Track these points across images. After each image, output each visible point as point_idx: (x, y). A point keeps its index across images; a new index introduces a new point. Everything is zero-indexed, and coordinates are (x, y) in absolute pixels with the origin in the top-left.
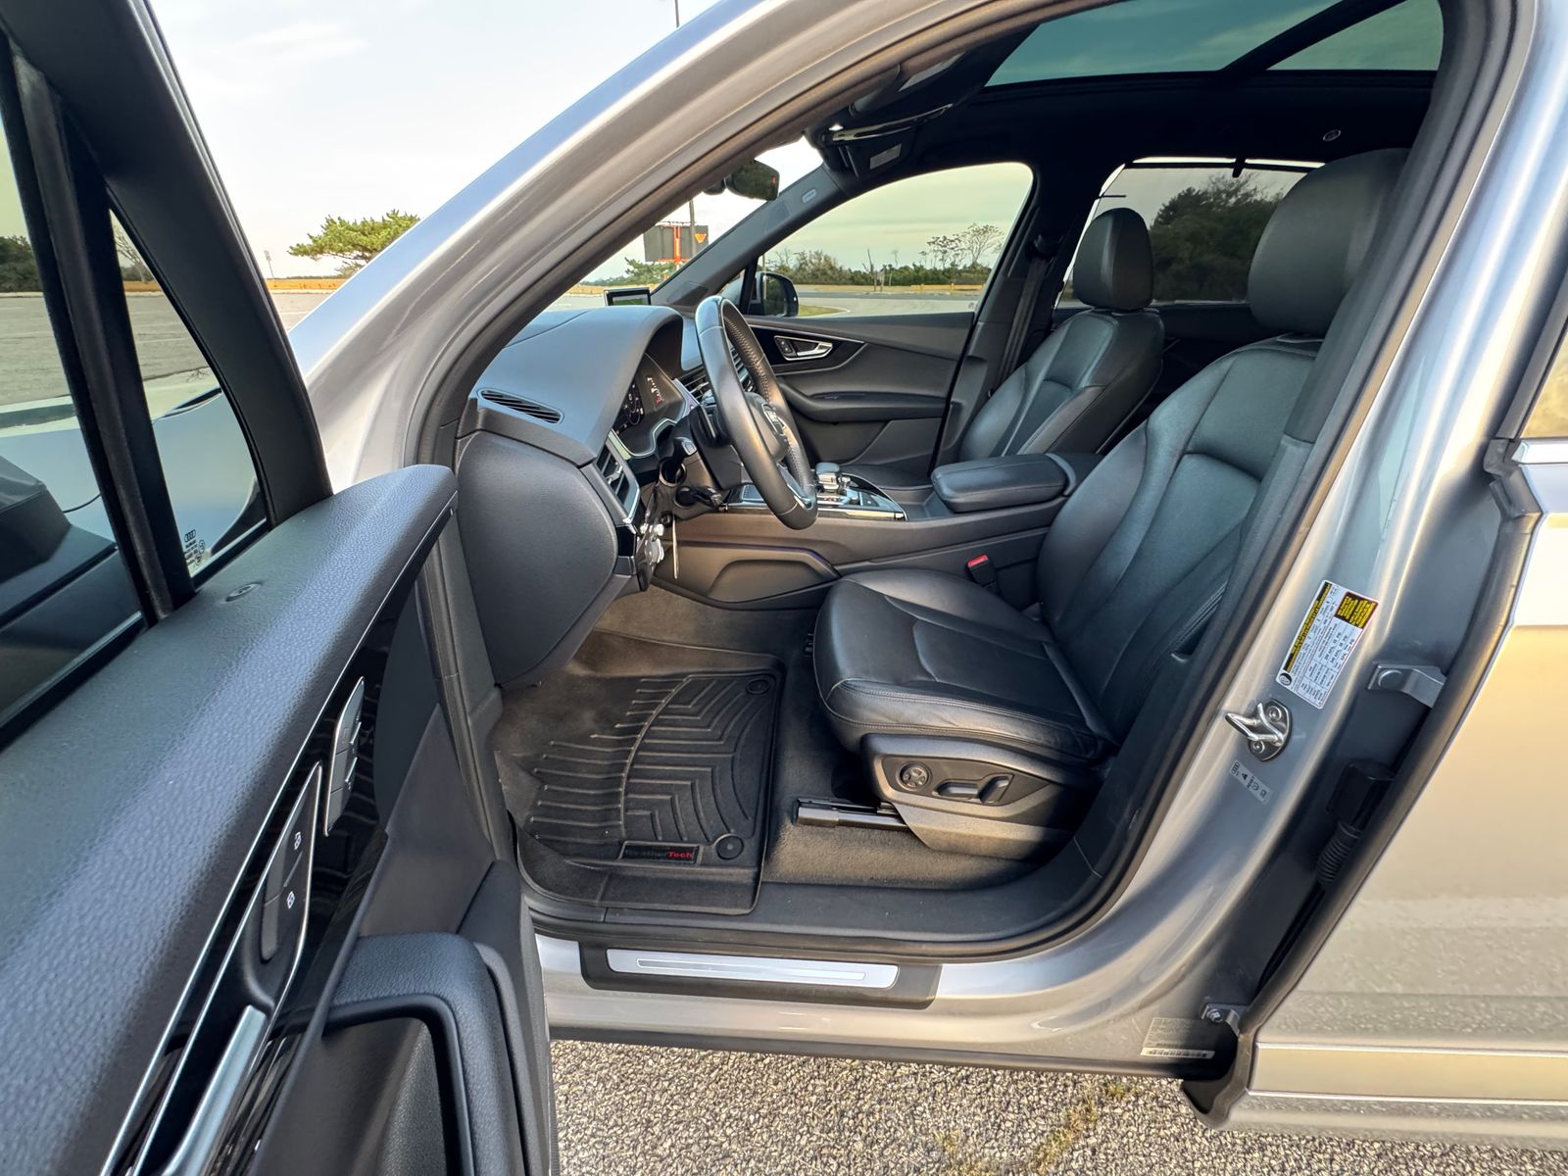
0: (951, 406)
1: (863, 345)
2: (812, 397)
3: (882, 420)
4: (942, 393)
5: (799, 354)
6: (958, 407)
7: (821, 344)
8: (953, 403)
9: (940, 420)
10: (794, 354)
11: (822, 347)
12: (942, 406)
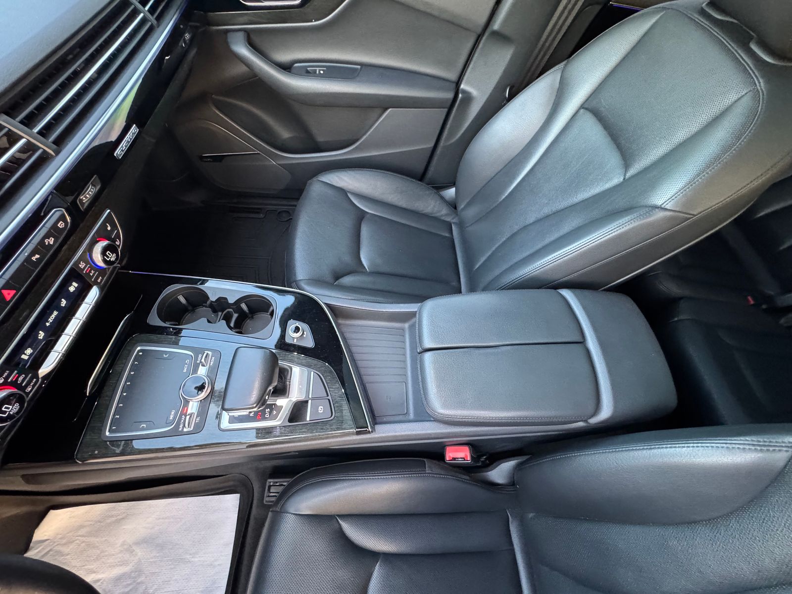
9: (446, 110)
12: (450, 95)
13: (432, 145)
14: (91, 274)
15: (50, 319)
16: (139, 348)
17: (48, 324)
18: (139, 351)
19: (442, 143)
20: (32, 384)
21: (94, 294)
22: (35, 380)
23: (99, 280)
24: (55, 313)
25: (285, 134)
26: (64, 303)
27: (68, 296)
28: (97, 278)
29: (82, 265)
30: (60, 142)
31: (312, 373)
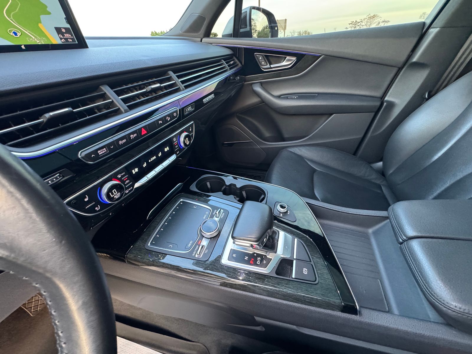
0: (385, 104)
1: (320, 56)
2: (279, 97)
3: (327, 112)
4: (379, 94)
5: (272, 66)
6: (391, 105)
7: (288, 58)
8: (387, 101)
9: (373, 114)
10: (268, 66)
11: (289, 60)
12: (378, 104)
13: (361, 136)
14: (176, 147)
15: (151, 159)
16: (182, 200)
17: (150, 161)
18: (181, 202)
19: (369, 135)
20: (129, 189)
21: (173, 158)
22: (132, 188)
23: (178, 153)
24: (155, 157)
25: (267, 134)
26: (160, 155)
27: (163, 152)
28: (177, 151)
29: (175, 139)
30: (186, 87)
31: (296, 240)
